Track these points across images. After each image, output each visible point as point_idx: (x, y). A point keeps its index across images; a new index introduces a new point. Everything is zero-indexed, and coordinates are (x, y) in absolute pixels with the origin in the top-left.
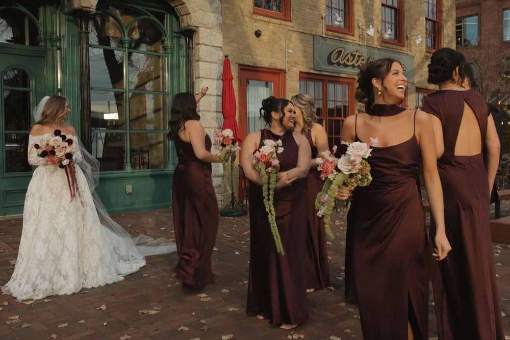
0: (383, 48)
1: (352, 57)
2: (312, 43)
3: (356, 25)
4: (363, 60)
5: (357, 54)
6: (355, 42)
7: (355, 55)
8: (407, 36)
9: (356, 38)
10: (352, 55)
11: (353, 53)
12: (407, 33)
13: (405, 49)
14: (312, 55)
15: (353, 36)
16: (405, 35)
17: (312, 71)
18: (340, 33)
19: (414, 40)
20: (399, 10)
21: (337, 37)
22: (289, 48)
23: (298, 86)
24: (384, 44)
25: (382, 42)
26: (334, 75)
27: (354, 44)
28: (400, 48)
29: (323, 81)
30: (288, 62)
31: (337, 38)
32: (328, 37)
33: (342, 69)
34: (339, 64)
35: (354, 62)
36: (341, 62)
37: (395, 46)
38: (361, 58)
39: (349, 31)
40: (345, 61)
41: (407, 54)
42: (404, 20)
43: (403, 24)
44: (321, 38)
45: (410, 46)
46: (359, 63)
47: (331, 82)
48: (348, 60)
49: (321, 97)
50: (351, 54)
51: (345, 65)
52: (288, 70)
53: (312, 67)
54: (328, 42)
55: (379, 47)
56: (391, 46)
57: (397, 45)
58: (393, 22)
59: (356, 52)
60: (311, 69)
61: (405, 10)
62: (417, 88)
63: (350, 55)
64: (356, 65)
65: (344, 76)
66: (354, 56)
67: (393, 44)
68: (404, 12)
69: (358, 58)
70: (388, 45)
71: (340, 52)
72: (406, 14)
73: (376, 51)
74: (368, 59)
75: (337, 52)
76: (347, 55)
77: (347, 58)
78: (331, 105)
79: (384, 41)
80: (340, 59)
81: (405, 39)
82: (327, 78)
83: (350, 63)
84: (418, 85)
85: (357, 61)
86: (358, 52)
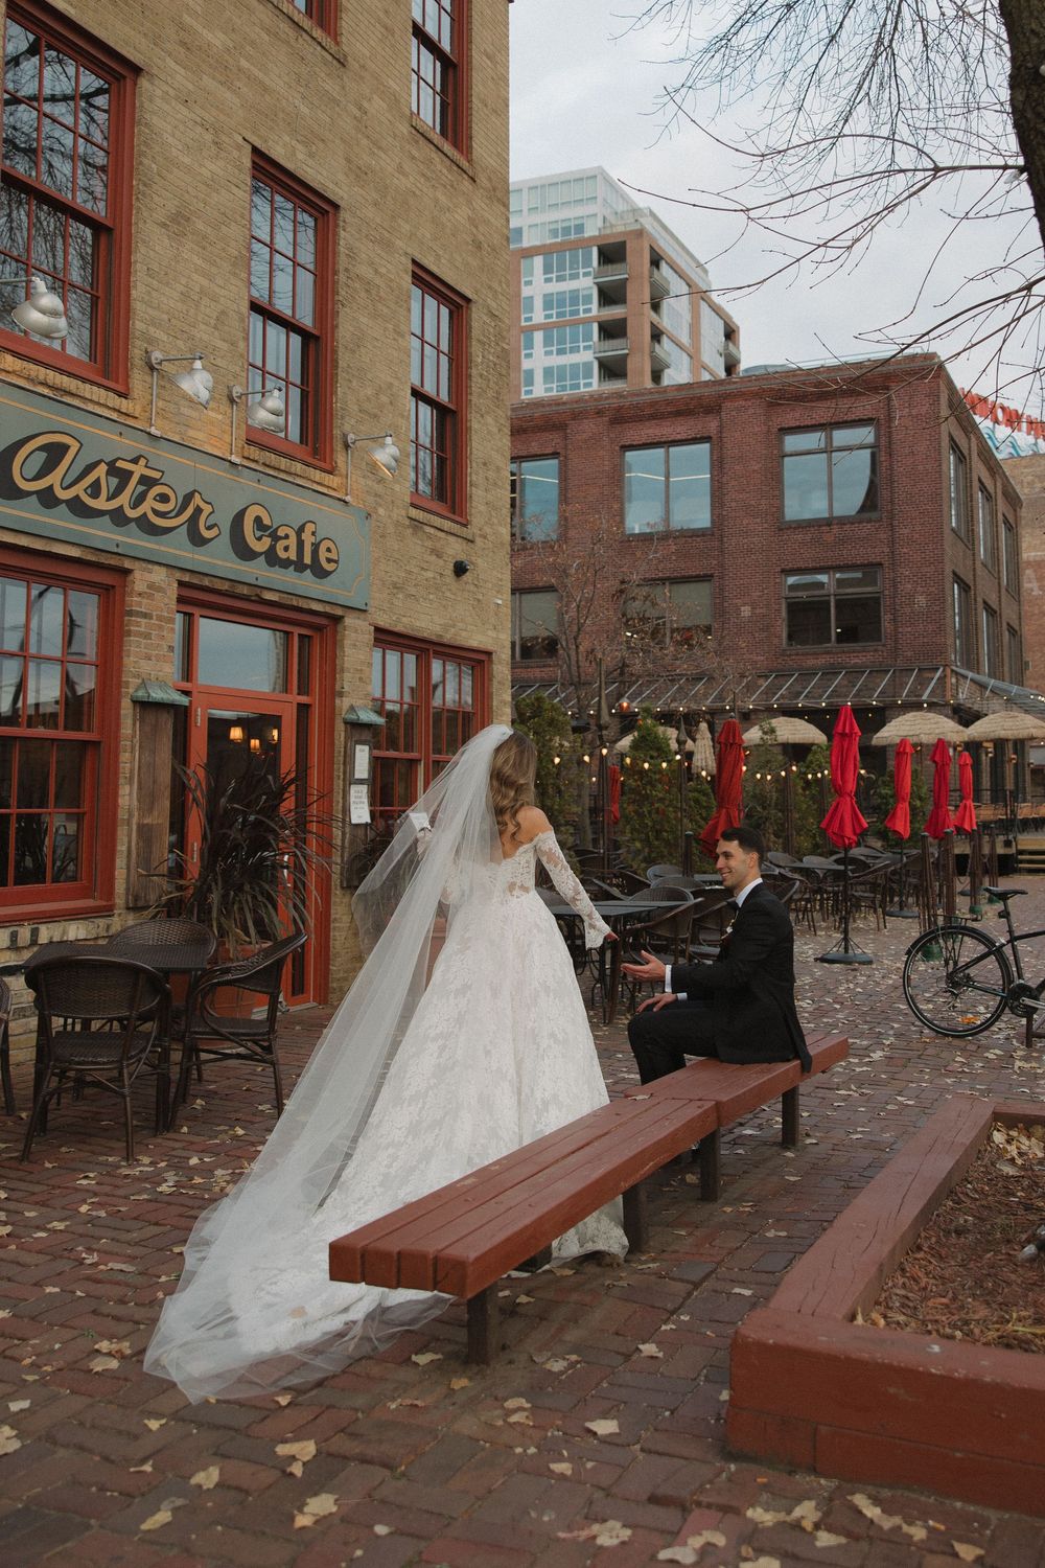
0: (253, 465)
1: (114, 481)
3: (136, 353)
4: (164, 498)
5: (139, 470)
6: (130, 422)
7: (131, 473)
8: (345, 436)
9: (135, 407)
10: (113, 470)
11: (119, 464)
12: (347, 428)
13: (335, 480)
15: (124, 395)
16: (337, 432)
18: (62, 372)
20: (317, 338)
21: (44, 384)
24: (254, 452)
25: (250, 442)
27: (126, 429)
28: (317, 475)
31: (46, 391)
33: (64, 522)
34: (48, 498)
35: (124, 499)
36: (62, 495)
37: (298, 467)
38: (157, 490)
39: (105, 374)
40: (79, 490)
41: (346, 503)
42: (334, 376)
43: (333, 393)
46: (145, 507)
48: (95, 490)
50: (111, 465)
51: (81, 509)
55: (235, 459)
56: (283, 463)
57: (308, 465)
58: (296, 377)
59: (135, 461)
61: (341, 341)
62: (378, 630)
63: (103, 468)
64: (132, 514)
66: (127, 477)
67: (292, 458)
68: (334, 351)
69: (141, 488)
70: (272, 458)
71: (55, 453)
72: (344, 359)
73: (220, 472)
74: (188, 498)
75: (40, 448)
76: (89, 469)
77: (89, 480)
79: (257, 439)
80: (54, 479)
81: (339, 446)
83: (100, 504)
84: (384, 621)
85: (139, 501)
86: (142, 462)
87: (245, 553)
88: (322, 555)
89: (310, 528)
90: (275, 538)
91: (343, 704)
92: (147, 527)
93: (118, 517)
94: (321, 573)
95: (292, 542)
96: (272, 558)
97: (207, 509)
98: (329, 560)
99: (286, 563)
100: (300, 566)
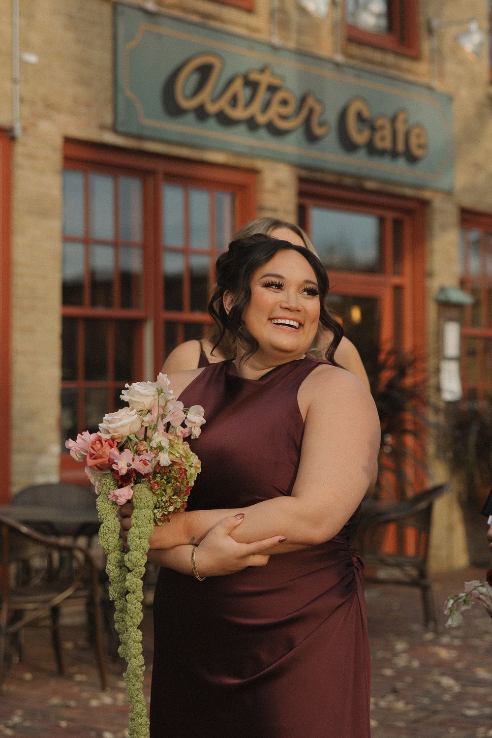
0: (353, 62)
1: (248, 92)
2: (108, 31)
4: (284, 103)
5: (265, 80)
6: (256, 36)
7: (259, 84)
8: (429, 22)
9: (259, 21)
10: (247, 82)
11: (252, 76)
12: (430, 14)
13: (422, 67)
14: (107, 77)
15: (250, 11)
16: (421, 19)
17: (110, 138)
19: (456, 39)
21: (195, 13)
22: (27, 46)
23: (55, 191)
24: (355, 50)
25: (350, 39)
26: (184, 152)
27: (252, 43)
28: (404, 63)
29: (144, 174)
30: (22, 100)
31: (194, 18)
32: (164, 10)
33: (212, 132)
34: (201, 114)
35: (256, 107)
36: (212, 108)
38: (279, 96)
40: (223, 104)
41: (430, 89)
44: (140, 15)
45: (438, 56)
46: (272, 113)
47: (173, 178)
48: (234, 102)
49: (136, 234)
50: (246, 77)
51: (224, 120)
52: (24, 129)
53: (108, 119)
54: (166, 29)
55: (339, 58)
56: (377, 56)
57: (396, 53)
59: (262, 71)
60: (103, 127)
62: (463, 210)
63: (240, 81)
64: (262, 119)
65: (218, 157)
66: (252, 85)
67: (383, 50)
69: (267, 96)
70: (369, 51)
71: (205, 71)
73: (328, 73)
74: (303, 100)
75: (195, 70)
76: (230, 82)
77: (229, 94)
78: (173, 264)
79: (355, 38)
80: (204, 96)
81: (423, 32)
82: (161, 167)
83: (239, 113)
84: (468, 201)
85: (266, 106)
86: (268, 72)
87: (348, 145)
88: (414, 141)
89: (401, 117)
90: (373, 129)
91: (434, 285)
92: (274, 131)
93: (252, 124)
94: (412, 159)
95: (387, 132)
96: (372, 149)
97: (318, 108)
98: (420, 146)
99: (382, 153)
100: (394, 154)
